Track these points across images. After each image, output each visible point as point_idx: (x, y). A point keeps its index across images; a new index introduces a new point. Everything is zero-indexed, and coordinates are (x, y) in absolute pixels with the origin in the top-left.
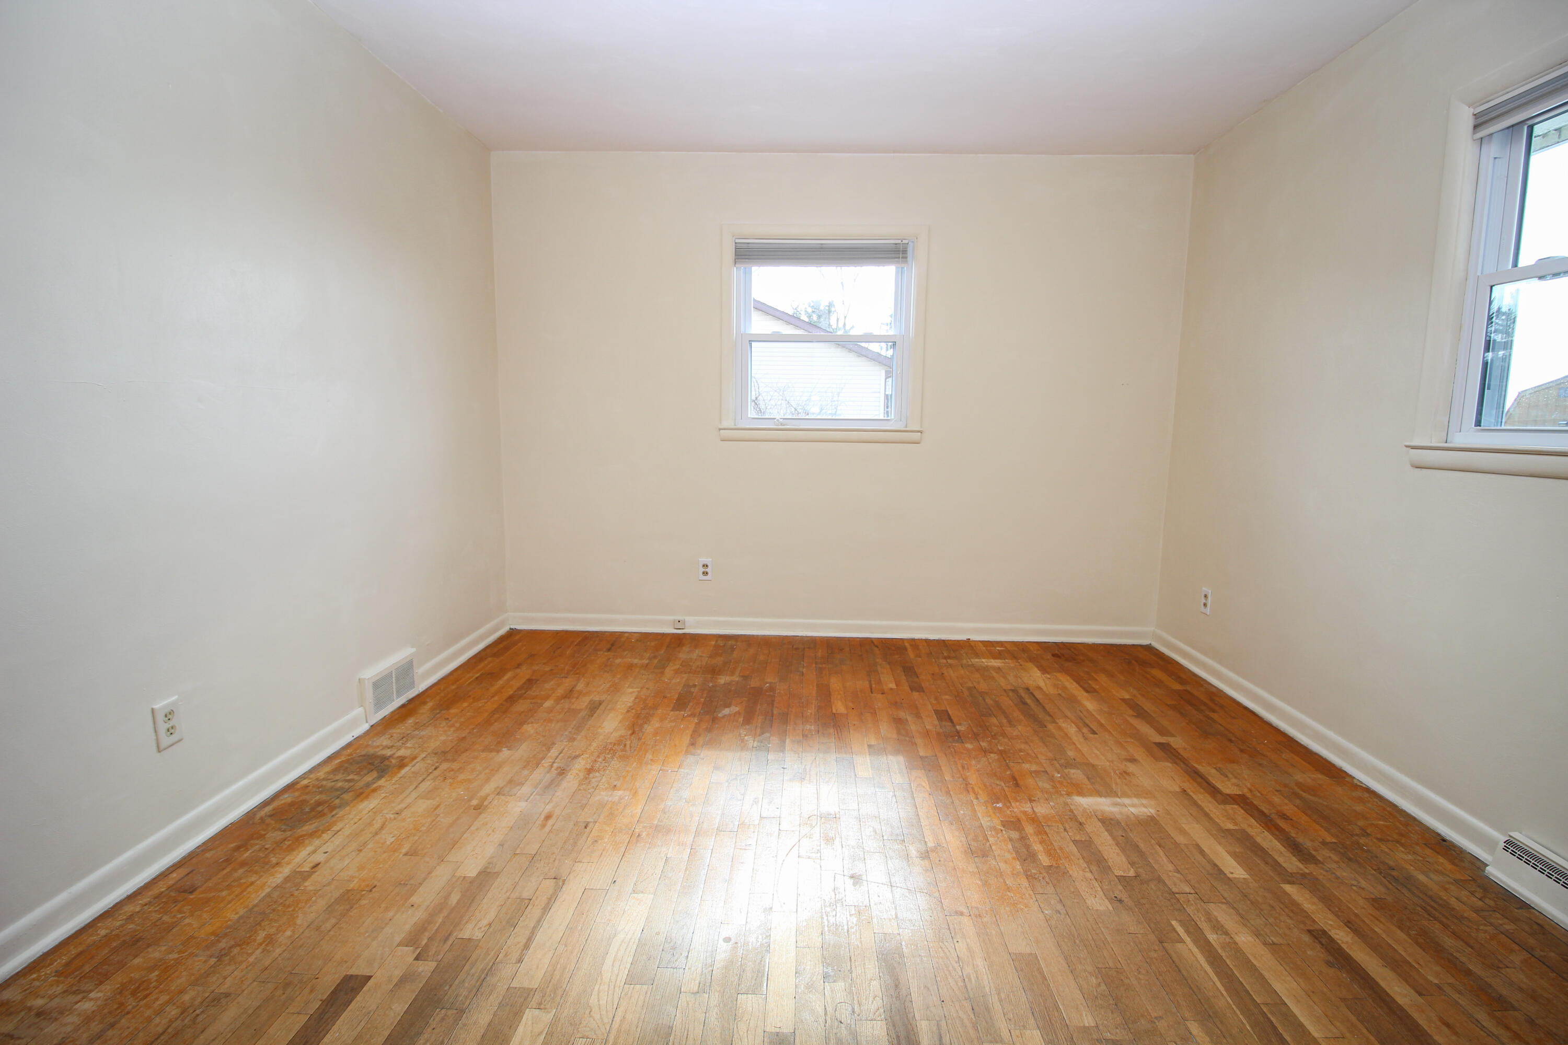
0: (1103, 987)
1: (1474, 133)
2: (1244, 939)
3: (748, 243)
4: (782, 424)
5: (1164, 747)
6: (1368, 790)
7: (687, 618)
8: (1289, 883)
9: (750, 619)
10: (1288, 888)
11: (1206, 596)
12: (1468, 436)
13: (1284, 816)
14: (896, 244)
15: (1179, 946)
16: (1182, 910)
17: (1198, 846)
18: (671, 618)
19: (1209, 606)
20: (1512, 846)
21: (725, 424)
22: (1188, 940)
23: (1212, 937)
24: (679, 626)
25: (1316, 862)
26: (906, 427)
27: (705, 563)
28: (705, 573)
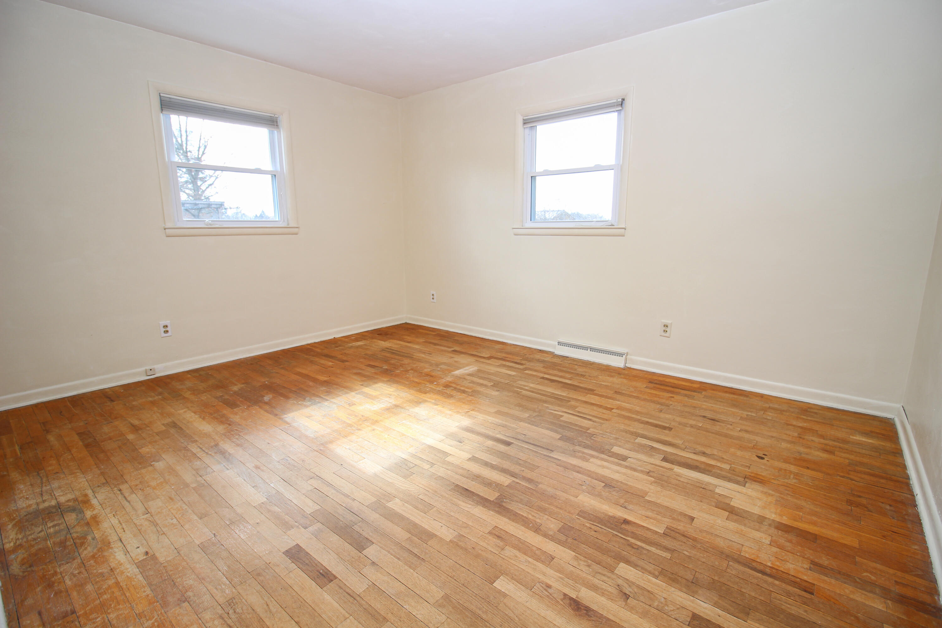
0: (521, 408)
1: (523, 126)
2: (532, 385)
3: (170, 98)
4: (210, 225)
5: (454, 351)
6: (514, 345)
7: (156, 367)
8: (526, 371)
9: (205, 356)
10: (525, 372)
11: (433, 295)
12: (529, 224)
13: (505, 357)
14: (271, 116)
15: (522, 393)
16: (513, 386)
17: (497, 371)
18: (143, 369)
19: (435, 299)
20: (559, 343)
21: (169, 225)
22: (523, 391)
23: (526, 388)
24: (151, 373)
25: (525, 364)
26: (288, 225)
27: (165, 324)
28: (166, 332)
